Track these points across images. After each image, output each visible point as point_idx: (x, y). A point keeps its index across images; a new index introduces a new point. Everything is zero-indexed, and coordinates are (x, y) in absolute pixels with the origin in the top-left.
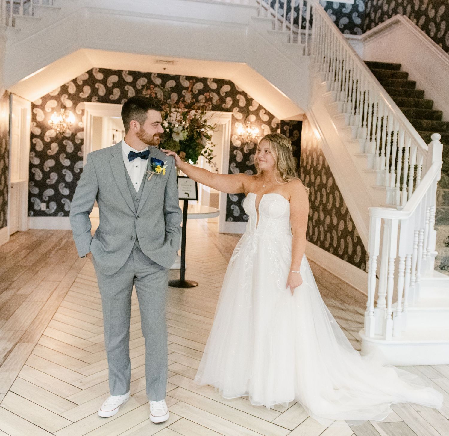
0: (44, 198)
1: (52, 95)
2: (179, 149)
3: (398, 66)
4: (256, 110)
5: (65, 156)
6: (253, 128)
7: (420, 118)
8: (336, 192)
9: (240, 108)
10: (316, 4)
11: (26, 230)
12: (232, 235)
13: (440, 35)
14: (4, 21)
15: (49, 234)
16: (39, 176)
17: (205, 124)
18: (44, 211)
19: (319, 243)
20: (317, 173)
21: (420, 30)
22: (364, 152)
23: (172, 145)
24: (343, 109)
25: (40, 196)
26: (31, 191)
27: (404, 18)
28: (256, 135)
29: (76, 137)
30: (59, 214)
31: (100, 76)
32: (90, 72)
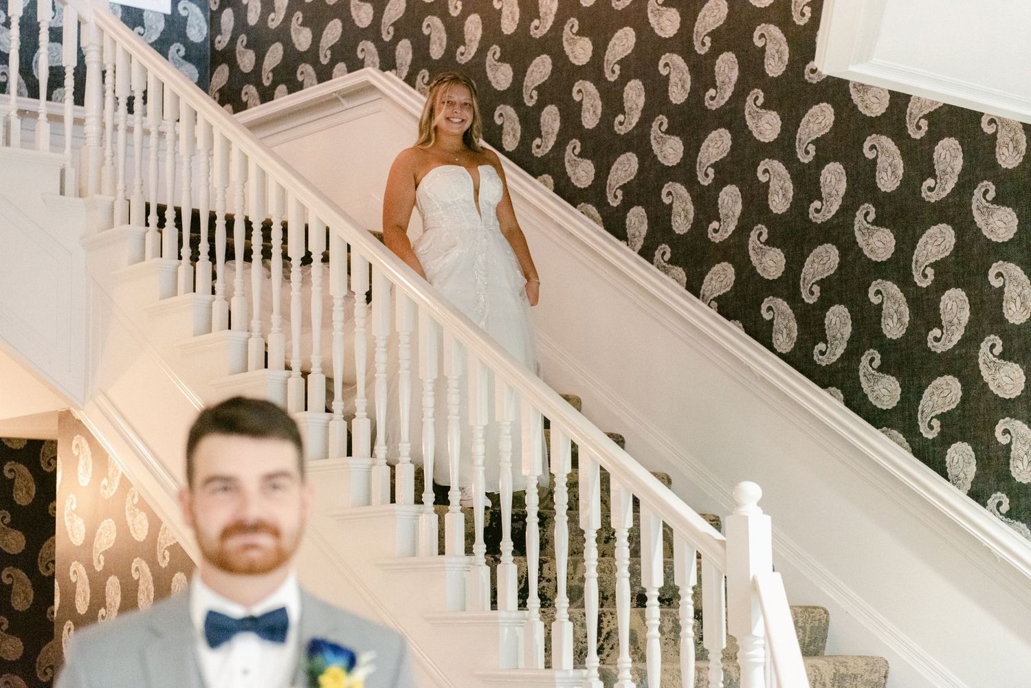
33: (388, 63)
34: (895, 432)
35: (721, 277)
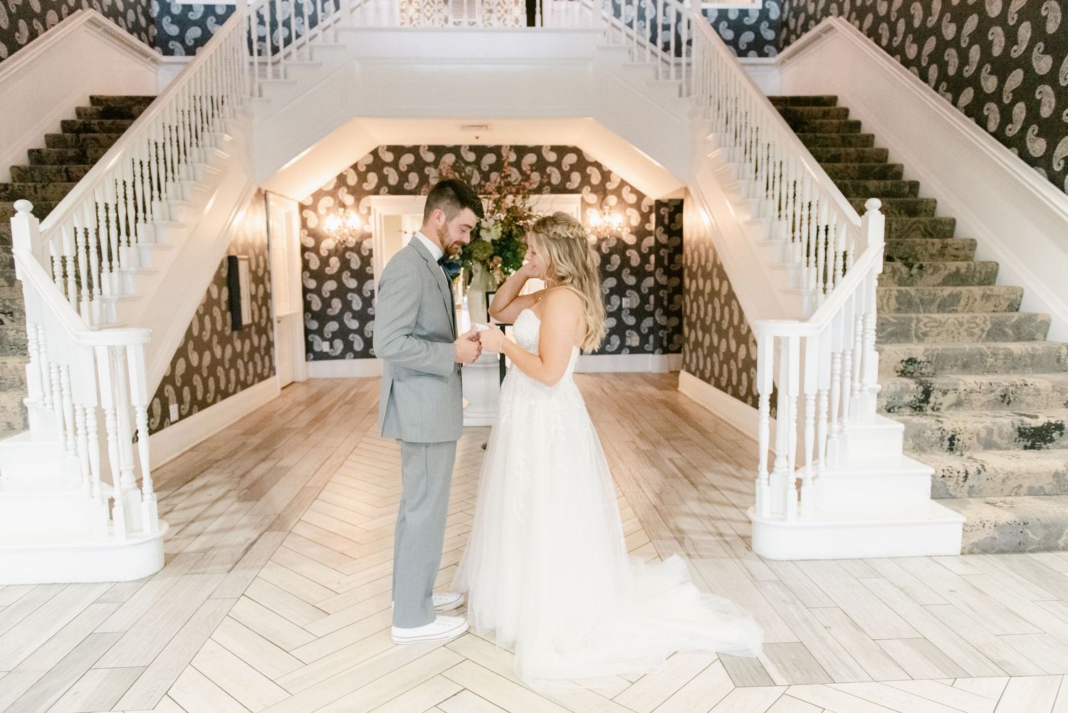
0: (325, 335)
1: (326, 189)
2: (492, 252)
3: (833, 100)
4: (617, 187)
5: (349, 274)
6: (614, 215)
7: (867, 178)
8: (734, 302)
9: (592, 186)
10: (696, 15)
11: (305, 380)
12: (590, 374)
13: (897, 41)
14: (248, 91)
15: (335, 382)
16: (316, 305)
17: (532, 213)
18: (327, 353)
19: (713, 380)
20: (707, 276)
21: (866, 37)
22: (770, 238)
23: (481, 248)
24: (738, 174)
25: (320, 332)
26: (308, 326)
27: (841, 21)
28: (618, 225)
29: (362, 246)
30: (348, 355)
31: (389, 157)
32: (375, 153)
33: (841, 13)
34: (1041, 169)
35: (967, 96)
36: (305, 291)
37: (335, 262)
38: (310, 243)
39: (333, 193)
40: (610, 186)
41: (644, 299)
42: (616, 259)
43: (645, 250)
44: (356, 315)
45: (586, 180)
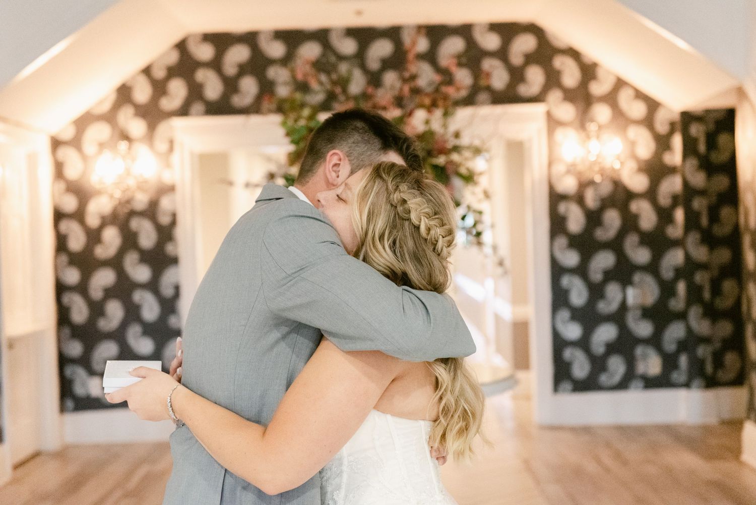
0: (95, 365)
1: (98, 111)
4: (610, 91)
5: (137, 257)
6: (605, 139)
9: (566, 91)
11: (58, 448)
16: (80, 313)
17: (459, 143)
18: (97, 399)
25: (85, 360)
26: (63, 350)
28: (614, 157)
29: (159, 208)
31: (205, 52)
32: (182, 46)
36: (61, 289)
37: (112, 237)
38: (70, 204)
39: (110, 117)
40: (598, 88)
41: (667, 289)
42: (613, 219)
43: (664, 200)
44: (150, 330)
45: (553, 79)
